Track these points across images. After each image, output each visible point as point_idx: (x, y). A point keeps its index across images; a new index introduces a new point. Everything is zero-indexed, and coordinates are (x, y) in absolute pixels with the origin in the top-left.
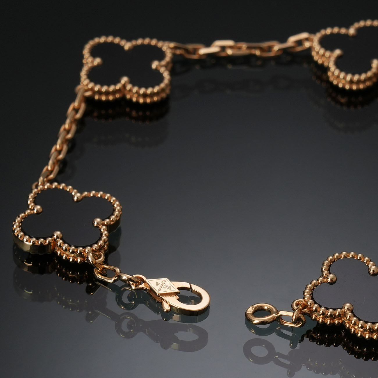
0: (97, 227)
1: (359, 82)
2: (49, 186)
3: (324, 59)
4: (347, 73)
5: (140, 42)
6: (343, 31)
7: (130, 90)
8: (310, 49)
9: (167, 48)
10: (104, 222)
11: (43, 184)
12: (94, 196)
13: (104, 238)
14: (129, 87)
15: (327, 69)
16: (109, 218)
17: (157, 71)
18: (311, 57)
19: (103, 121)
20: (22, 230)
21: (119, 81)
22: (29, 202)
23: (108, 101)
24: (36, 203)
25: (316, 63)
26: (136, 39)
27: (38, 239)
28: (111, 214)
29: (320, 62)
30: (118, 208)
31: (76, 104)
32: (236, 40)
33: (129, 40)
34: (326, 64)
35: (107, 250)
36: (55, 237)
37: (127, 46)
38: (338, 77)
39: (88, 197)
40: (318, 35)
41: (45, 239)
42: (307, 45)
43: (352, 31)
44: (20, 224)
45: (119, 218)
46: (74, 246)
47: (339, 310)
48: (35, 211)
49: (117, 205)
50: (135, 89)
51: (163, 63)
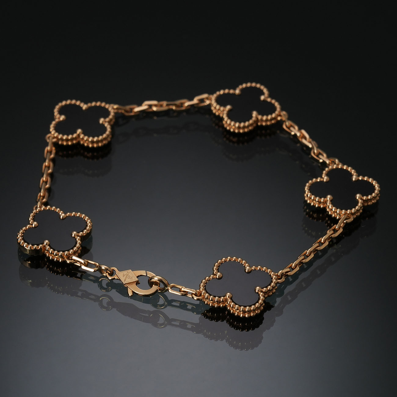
0: (74, 237)
1: (244, 127)
2: (44, 208)
3: (219, 112)
4: (236, 122)
5: (93, 104)
6: (232, 91)
7: (83, 139)
8: (210, 105)
9: (112, 109)
10: (79, 234)
11: (40, 207)
12: (74, 216)
13: (78, 245)
14: (82, 136)
15: (222, 119)
16: (82, 231)
17: (103, 125)
18: (211, 111)
19: (65, 158)
20: (23, 239)
21: (76, 132)
22: (30, 219)
23: (67, 146)
24: (34, 220)
25: (215, 114)
26: (91, 102)
27: (33, 245)
28: (84, 228)
29: (217, 114)
30: (89, 224)
31: (49, 148)
32: (159, 100)
33: (86, 103)
34: (221, 115)
35: (80, 253)
36: (45, 244)
37: (84, 107)
38: (230, 124)
39: (70, 216)
40: (215, 95)
41: (38, 245)
42: (208, 102)
43: (237, 92)
44: (23, 235)
45: (89, 231)
46: (57, 251)
47: (222, 297)
48: (33, 226)
49: (89, 222)
50: (86, 138)
51: (107, 119)
